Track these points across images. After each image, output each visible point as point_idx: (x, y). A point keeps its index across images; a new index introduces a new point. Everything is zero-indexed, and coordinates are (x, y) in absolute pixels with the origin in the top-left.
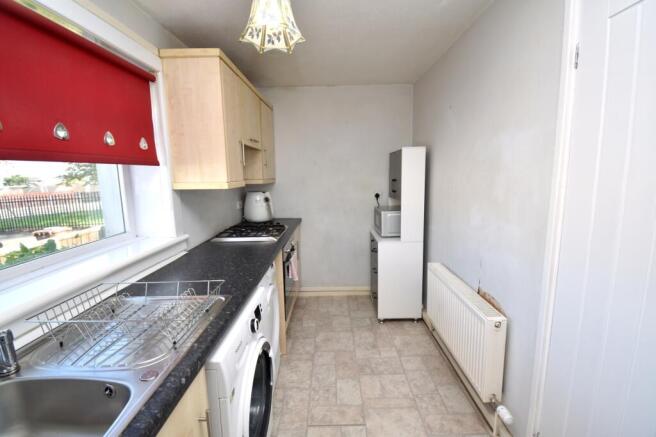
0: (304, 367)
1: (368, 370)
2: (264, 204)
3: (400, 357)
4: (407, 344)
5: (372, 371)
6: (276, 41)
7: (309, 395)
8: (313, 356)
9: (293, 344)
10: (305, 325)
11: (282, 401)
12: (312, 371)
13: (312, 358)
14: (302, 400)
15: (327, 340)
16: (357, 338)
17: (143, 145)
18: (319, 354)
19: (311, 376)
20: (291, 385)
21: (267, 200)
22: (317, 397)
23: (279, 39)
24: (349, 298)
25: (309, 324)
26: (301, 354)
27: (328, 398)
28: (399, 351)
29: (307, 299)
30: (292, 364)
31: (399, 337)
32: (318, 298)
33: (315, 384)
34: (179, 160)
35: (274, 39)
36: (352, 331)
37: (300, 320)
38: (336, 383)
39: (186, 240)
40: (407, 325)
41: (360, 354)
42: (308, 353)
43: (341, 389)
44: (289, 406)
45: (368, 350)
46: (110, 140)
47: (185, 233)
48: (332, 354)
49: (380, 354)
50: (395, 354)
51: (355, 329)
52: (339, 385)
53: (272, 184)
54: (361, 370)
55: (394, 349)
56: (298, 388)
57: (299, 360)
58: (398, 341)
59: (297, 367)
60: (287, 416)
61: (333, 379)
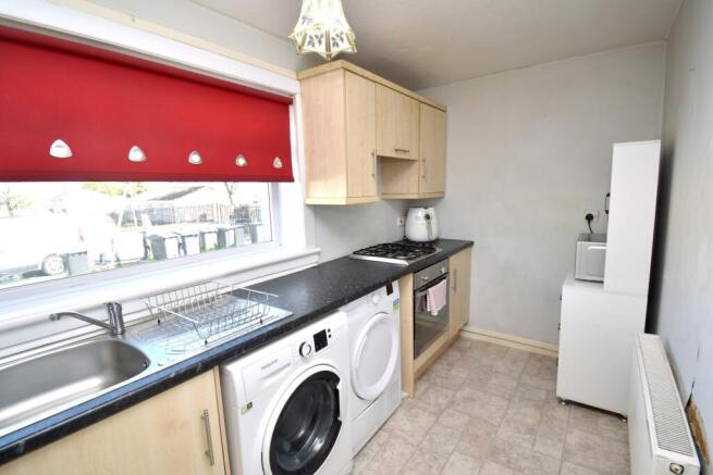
0: (425, 420)
1: (502, 458)
2: (425, 222)
3: (564, 459)
4: (587, 447)
5: (509, 462)
6: (317, 44)
7: (413, 454)
8: (442, 411)
9: (427, 390)
10: (453, 372)
11: (380, 445)
12: (430, 429)
13: (438, 414)
14: (402, 455)
15: (471, 399)
16: (511, 412)
17: (278, 163)
18: (450, 411)
19: (427, 433)
20: (400, 433)
21: (428, 217)
22: (419, 460)
23: (320, 42)
24: (533, 355)
25: (460, 373)
26: (429, 404)
27: (430, 467)
28: (566, 451)
29: (473, 342)
30: (413, 411)
31: (578, 432)
32: (488, 344)
33: (425, 444)
34: (311, 176)
35: (316, 41)
36: (510, 400)
37: (451, 365)
38: (450, 455)
39: (318, 253)
40: (604, 419)
41: (504, 433)
42: (437, 405)
43: (452, 465)
44: (386, 455)
45: (519, 431)
46: (241, 161)
47: (317, 247)
48: (467, 418)
49: (533, 445)
50: (558, 454)
51: (516, 400)
52: (452, 458)
53: (441, 198)
54: (494, 453)
55: (560, 446)
56: (405, 440)
57: (424, 410)
58: (575, 437)
59: (416, 416)
60: (377, 464)
61: (450, 448)
